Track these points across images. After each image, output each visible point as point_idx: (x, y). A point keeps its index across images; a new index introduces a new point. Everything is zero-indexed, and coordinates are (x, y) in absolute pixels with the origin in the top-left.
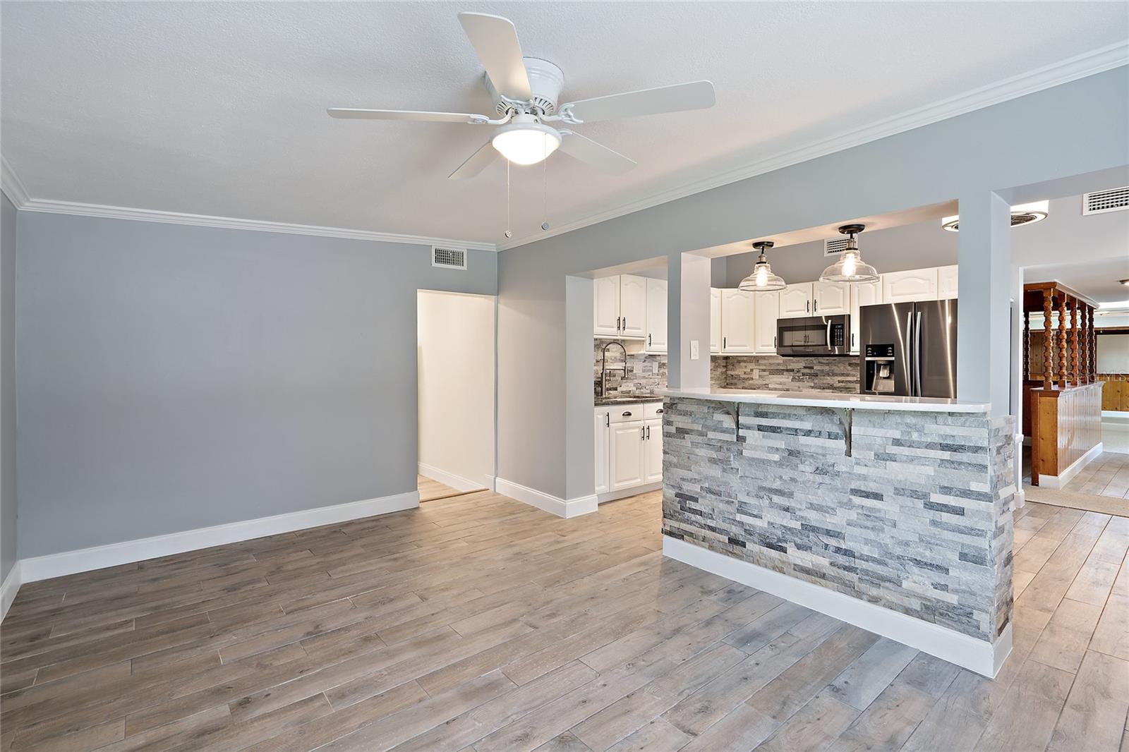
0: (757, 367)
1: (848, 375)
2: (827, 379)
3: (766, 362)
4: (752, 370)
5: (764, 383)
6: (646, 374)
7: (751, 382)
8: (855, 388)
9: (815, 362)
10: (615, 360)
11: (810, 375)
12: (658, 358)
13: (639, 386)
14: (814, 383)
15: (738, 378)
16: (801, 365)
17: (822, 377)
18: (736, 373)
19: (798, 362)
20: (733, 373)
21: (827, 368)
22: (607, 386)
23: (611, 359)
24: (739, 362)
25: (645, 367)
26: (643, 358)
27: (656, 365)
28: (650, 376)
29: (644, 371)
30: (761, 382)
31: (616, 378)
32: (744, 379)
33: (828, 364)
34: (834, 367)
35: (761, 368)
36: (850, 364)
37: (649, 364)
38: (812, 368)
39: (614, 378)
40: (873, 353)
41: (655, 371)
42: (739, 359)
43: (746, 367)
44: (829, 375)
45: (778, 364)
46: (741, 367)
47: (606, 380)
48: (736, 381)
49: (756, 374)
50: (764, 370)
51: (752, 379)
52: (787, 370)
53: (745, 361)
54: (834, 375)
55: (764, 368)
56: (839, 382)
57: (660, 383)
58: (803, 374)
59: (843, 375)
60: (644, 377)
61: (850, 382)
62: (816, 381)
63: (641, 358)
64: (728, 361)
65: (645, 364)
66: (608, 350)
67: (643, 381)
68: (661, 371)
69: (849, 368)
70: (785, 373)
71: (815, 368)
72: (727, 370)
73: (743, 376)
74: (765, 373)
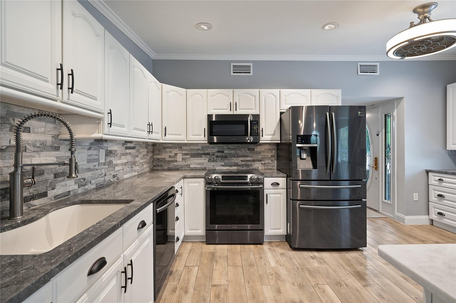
0: (180, 152)
1: (247, 156)
2: (234, 160)
3: (188, 148)
4: (176, 154)
5: (186, 164)
6: (91, 165)
7: (175, 163)
8: (252, 165)
9: (225, 148)
10: (43, 147)
11: (222, 157)
12: (105, 145)
13: (82, 183)
14: (225, 163)
15: (164, 160)
16: (216, 150)
17: (230, 158)
18: (162, 157)
19: (213, 148)
20: (159, 157)
21: (233, 152)
22: (25, 194)
23: (34, 146)
24: (165, 148)
25: (89, 156)
26: (88, 144)
27: (102, 152)
28: (97, 167)
29: (89, 161)
30: (184, 163)
31: (46, 176)
32: (169, 161)
33: (234, 149)
34: (238, 151)
35: (184, 152)
36: (249, 149)
37: (95, 152)
38: (223, 152)
39: (41, 178)
40: (302, 141)
41: (102, 161)
42: (165, 145)
43: (171, 152)
44: (235, 157)
45: (198, 150)
46: (167, 152)
47: (23, 185)
48: (162, 163)
49: (179, 157)
50: (186, 154)
51: (176, 161)
52: (205, 154)
53: (169, 148)
54: (239, 156)
55: (186, 152)
56: (242, 161)
57: (107, 173)
58: (217, 157)
59: (244, 156)
60: (89, 170)
61: (248, 161)
62: (226, 161)
63: (85, 144)
64: (155, 147)
65: (91, 152)
66: (28, 130)
67: (88, 175)
68: (108, 160)
69: (248, 152)
70: (203, 156)
71: (225, 152)
72: (153, 155)
73: (168, 159)
74: (187, 157)
